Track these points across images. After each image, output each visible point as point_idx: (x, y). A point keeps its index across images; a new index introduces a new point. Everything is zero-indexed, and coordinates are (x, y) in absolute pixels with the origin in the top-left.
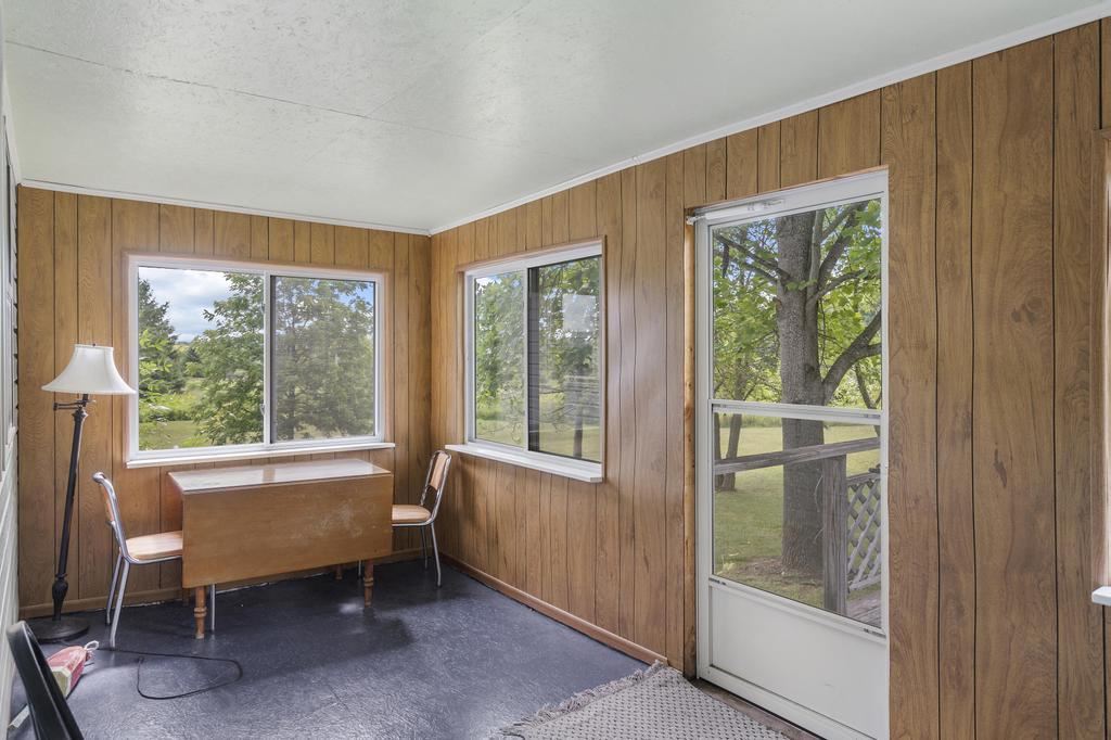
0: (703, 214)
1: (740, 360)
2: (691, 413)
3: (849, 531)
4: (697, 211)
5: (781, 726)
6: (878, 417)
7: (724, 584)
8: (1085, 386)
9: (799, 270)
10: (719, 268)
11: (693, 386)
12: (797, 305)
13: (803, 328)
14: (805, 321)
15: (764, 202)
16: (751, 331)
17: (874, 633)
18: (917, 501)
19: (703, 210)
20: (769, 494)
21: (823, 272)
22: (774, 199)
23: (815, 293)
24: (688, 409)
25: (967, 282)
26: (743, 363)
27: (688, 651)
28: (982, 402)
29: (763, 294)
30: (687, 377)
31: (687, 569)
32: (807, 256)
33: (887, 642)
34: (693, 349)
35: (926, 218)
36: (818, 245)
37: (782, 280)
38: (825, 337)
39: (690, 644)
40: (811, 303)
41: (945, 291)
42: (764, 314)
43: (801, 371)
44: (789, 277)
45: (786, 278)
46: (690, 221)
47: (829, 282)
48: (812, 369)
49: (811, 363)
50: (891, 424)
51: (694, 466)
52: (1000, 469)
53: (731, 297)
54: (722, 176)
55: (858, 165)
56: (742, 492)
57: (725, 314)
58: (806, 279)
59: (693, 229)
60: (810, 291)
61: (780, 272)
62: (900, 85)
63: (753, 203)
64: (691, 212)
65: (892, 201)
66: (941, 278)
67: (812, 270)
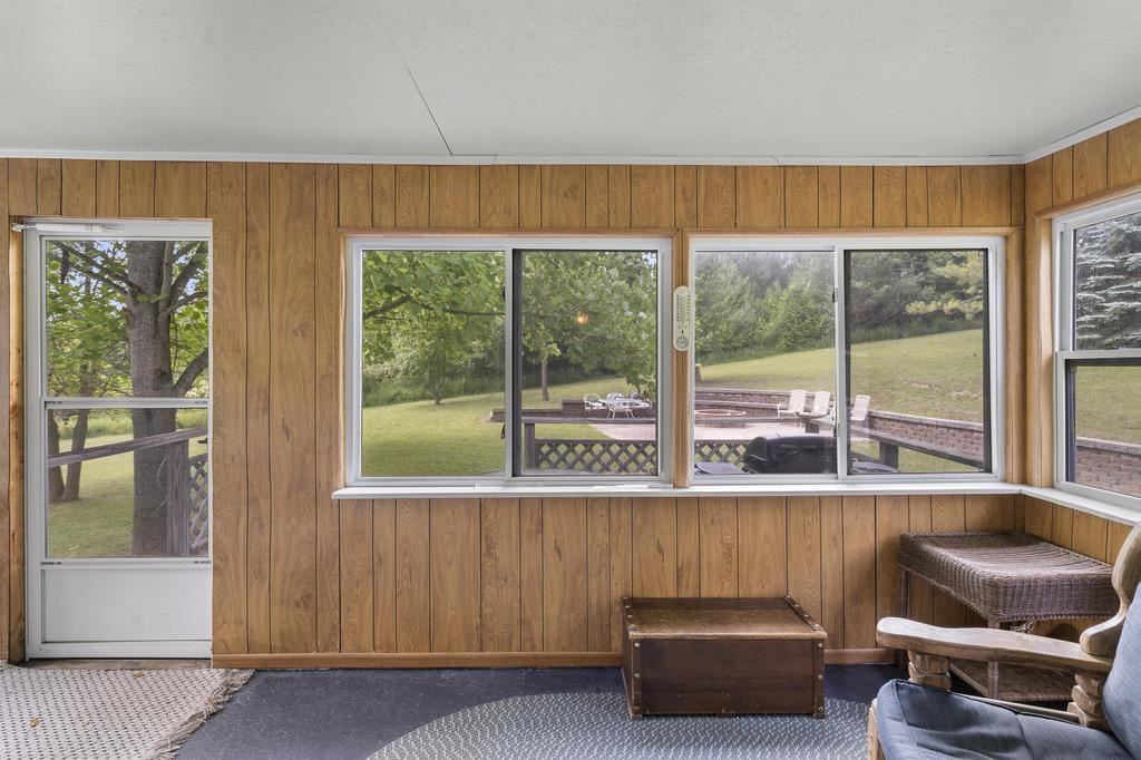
0: (34, 224)
1: (85, 367)
2: (19, 412)
3: (191, 501)
4: (26, 220)
5: (119, 665)
6: (206, 402)
7: (59, 563)
8: (331, 375)
9: (151, 286)
10: (57, 272)
11: (21, 385)
12: (148, 317)
13: (154, 337)
14: (157, 331)
15: (103, 226)
16: (97, 338)
17: (203, 562)
18: (233, 459)
19: (34, 220)
20: (121, 497)
21: (175, 290)
22: (113, 225)
23: (168, 307)
24: (15, 407)
25: (266, 308)
26: (89, 370)
27: (15, 637)
28: (275, 386)
29: (113, 303)
30: (13, 377)
31: (14, 559)
32: (159, 273)
33: (211, 566)
34: (22, 350)
35: (240, 261)
36: (169, 265)
37: (132, 292)
38: (179, 347)
39: (18, 630)
40: (163, 315)
41: (252, 313)
42: (114, 323)
43: (151, 377)
44: (140, 290)
45: (136, 291)
46: (18, 228)
47: (181, 298)
48: (165, 373)
49: (163, 369)
50: (215, 406)
51: (22, 462)
52: (287, 430)
53: (73, 303)
54: (56, 194)
55: (189, 213)
56: (88, 500)
57: (65, 320)
58: (159, 294)
59: (21, 237)
60: (162, 305)
61: (130, 284)
62: (221, 164)
63: (92, 225)
64: (20, 220)
65: (215, 246)
66: (250, 305)
67: (164, 286)
